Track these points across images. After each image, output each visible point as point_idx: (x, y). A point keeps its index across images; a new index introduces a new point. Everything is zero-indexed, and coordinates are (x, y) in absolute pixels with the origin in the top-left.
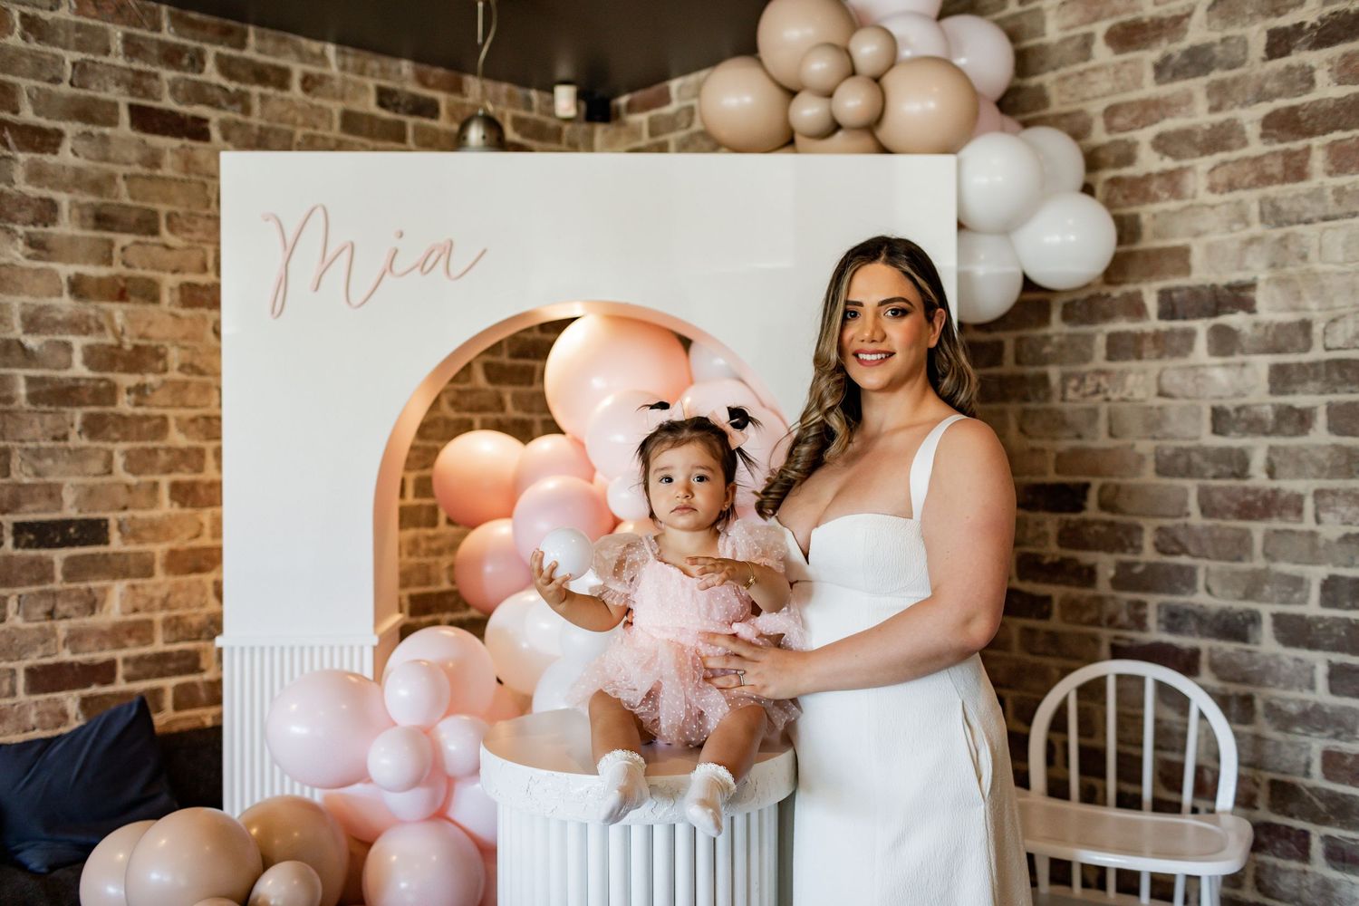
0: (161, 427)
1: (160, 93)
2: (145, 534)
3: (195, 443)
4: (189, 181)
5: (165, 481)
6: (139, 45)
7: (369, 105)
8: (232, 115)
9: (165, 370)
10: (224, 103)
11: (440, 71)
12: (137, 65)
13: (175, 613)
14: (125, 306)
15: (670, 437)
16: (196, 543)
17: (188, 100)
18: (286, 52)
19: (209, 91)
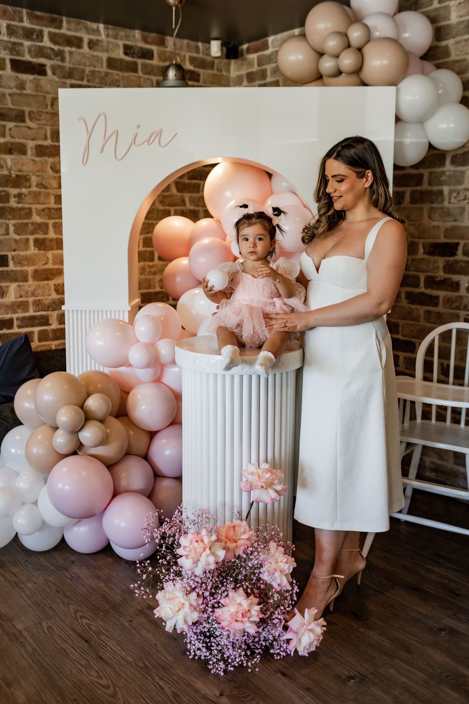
0: (29, 213)
1: (24, 52)
2: (24, 263)
3: (44, 221)
4: (38, 95)
5: (31, 238)
6: (14, 30)
7: (120, 54)
8: (56, 62)
9: (30, 187)
10: (53, 57)
11: (154, 35)
12: (13, 40)
13: (38, 298)
14: (11, 156)
15: (247, 222)
16: (46, 267)
17: (36, 56)
18: (81, 29)
19: (45, 51)
